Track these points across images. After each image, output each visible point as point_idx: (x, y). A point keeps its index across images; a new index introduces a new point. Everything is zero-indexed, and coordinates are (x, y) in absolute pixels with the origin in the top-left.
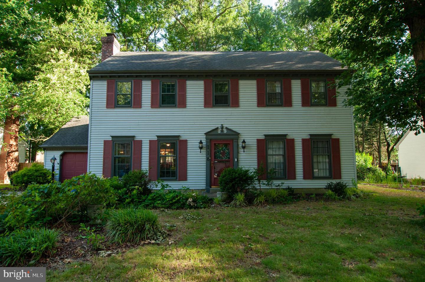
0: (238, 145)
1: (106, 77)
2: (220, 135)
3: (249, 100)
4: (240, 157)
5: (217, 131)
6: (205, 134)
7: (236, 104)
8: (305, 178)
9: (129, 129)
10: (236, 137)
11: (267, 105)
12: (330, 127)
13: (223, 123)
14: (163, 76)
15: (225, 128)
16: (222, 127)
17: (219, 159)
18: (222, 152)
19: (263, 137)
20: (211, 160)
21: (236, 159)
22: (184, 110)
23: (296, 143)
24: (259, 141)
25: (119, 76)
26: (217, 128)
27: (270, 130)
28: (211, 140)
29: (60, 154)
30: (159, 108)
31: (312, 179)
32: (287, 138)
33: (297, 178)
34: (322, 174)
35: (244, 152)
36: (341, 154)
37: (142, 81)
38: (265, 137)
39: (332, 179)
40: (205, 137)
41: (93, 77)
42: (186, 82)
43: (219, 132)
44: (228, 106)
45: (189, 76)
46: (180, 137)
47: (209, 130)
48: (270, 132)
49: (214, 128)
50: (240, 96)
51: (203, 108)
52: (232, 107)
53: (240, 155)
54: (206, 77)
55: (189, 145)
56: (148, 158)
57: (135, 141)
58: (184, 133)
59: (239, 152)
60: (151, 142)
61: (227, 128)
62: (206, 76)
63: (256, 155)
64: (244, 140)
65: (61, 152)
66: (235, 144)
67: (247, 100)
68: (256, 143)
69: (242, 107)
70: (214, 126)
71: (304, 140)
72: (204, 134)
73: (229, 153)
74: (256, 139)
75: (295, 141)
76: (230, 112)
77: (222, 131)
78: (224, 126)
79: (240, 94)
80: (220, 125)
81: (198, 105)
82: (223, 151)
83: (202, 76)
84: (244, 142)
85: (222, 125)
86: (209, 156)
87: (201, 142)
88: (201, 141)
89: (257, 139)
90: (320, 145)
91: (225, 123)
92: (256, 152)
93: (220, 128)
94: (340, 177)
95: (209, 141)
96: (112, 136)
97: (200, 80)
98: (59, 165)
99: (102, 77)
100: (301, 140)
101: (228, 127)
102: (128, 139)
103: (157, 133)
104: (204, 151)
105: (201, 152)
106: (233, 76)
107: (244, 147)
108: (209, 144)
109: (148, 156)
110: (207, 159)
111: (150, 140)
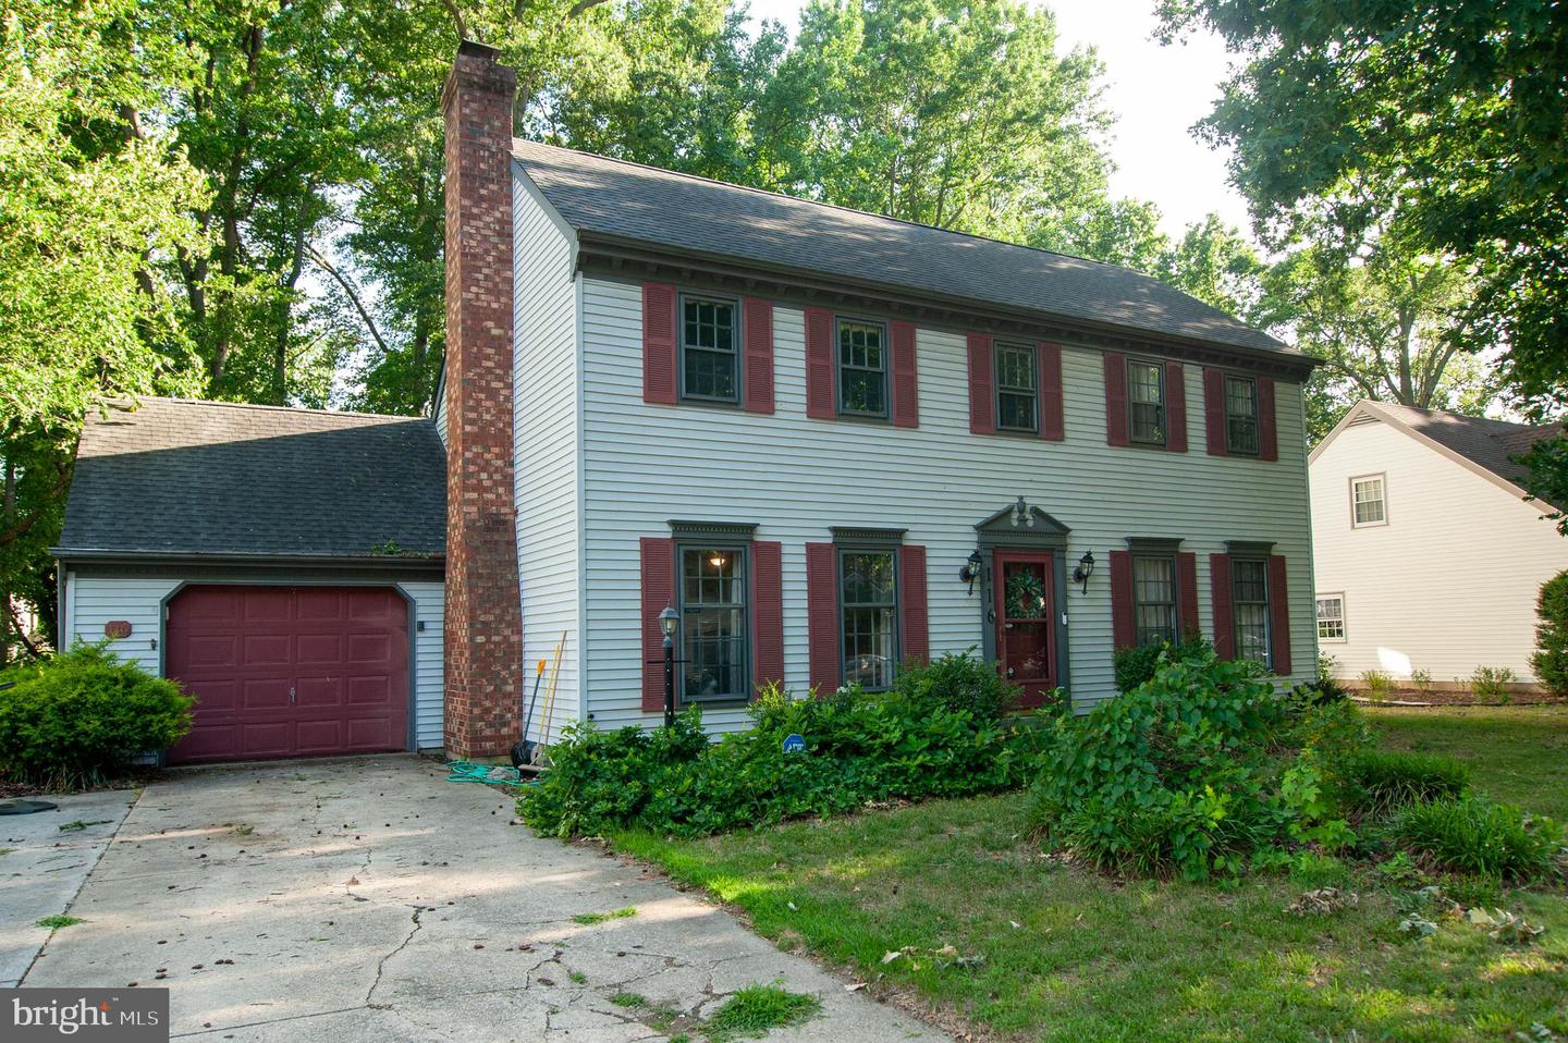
0: (1065, 569)
2: (1015, 532)
3: (1087, 421)
4: (1070, 611)
5: (1009, 519)
6: (976, 527)
7: (1056, 428)
10: (1061, 541)
11: (1130, 442)
12: (1266, 521)
13: (1023, 493)
14: (846, 300)
15: (1028, 508)
16: (1022, 508)
17: (1018, 618)
18: (1024, 591)
19: (1123, 546)
21: (1064, 618)
23: (1197, 566)
24: (1115, 558)
26: (1008, 513)
27: (1139, 521)
28: (992, 550)
29: (164, 594)
30: (836, 420)
35: (1084, 592)
36: (1289, 603)
40: (975, 538)
42: (915, 333)
43: (1014, 523)
45: (926, 312)
46: (903, 536)
47: (989, 515)
48: (1138, 529)
49: (1001, 508)
50: (1065, 403)
51: (968, 433)
52: (1046, 439)
53: (1072, 604)
55: (931, 565)
57: (757, 545)
58: (914, 519)
59: (1071, 595)
60: (813, 550)
61: (1034, 511)
63: (1110, 603)
64: (1090, 553)
65: (168, 586)
66: (1058, 566)
67: (1081, 420)
68: (1108, 564)
69: (1072, 443)
70: (1000, 499)
72: (972, 530)
74: (1108, 550)
75: (1197, 560)
76: (1042, 455)
77: (1023, 520)
78: (1026, 500)
79: (1064, 396)
80: (1016, 501)
81: (952, 423)
82: (1027, 588)
84: (1088, 558)
85: (1021, 498)
86: (991, 605)
89: (1111, 552)
91: (1030, 493)
92: (1110, 595)
93: (1015, 508)
94: (1289, 670)
95: (988, 553)
96: (674, 523)
97: (954, 331)
98: (157, 654)
100: (1208, 559)
101: (1039, 508)
103: (834, 516)
104: (974, 588)
105: (968, 593)
108: (988, 563)
109: (805, 605)
110: (986, 615)
111: (808, 545)
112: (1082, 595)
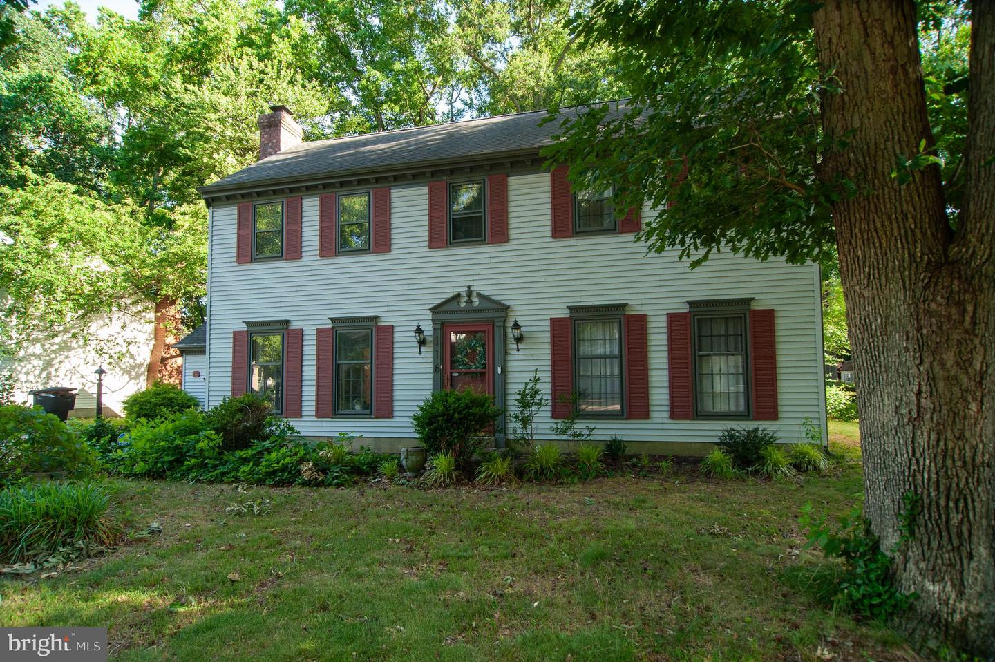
0: (505, 334)
1: (235, 197)
2: (464, 311)
3: (532, 224)
4: (510, 364)
5: (459, 302)
6: (430, 310)
7: (501, 235)
8: (674, 415)
9: (279, 305)
10: (503, 314)
11: (576, 233)
12: (748, 279)
13: (470, 284)
14: (342, 184)
15: (475, 294)
16: (470, 293)
17: (463, 369)
18: (469, 351)
19: (565, 314)
20: (443, 372)
21: (499, 369)
22: (387, 256)
23: (650, 325)
24: (555, 323)
25: (259, 194)
26: (458, 296)
27: (583, 294)
28: (442, 324)
30: (336, 256)
31: (694, 419)
32: (627, 313)
33: (652, 415)
34: (722, 407)
35: (518, 350)
36: (779, 352)
37: (303, 200)
38: (571, 312)
39: (752, 420)
40: (429, 317)
41: (213, 200)
42: (390, 193)
43: (463, 305)
44: (483, 242)
45: (396, 179)
46: (378, 320)
47: (440, 301)
48: (583, 299)
49: (450, 296)
50: (512, 215)
51: (427, 249)
52: (491, 243)
53: (509, 358)
54: (432, 176)
55: (399, 337)
56: (315, 368)
57: (289, 331)
58: (386, 309)
59: (509, 351)
60: (320, 332)
61: (479, 295)
62: (433, 174)
63: (549, 357)
64: (516, 322)
66: (498, 333)
67: (526, 225)
68: (548, 329)
69: (515, 242)
70: (451, 290)
71: (672, 319)
72: (427, 312)
73: (485, 354)
74: (548, 317)
75: (650, 319)
76: (488, 255)
77: (470, 302)
78: (472, 289)
79: (511, 210)
80: (466, 289)
81: (415, 245)
82: (470, 349)
83: (423, 174)
84: (516, 326)
85: (469, 287)
86: (439, 361)
87: (419, 330)
88: (419, 326)
89: (551, 319)
90: (720, 329)
91: (476, 283)
92: (549, 351)
93: (464, 294)
94: (773, 415)
95: (439, 326)
96: (247, 323)
97: (420, 184)
99: (228, 198)
100: (665, 318)
101: (482, 293)
102: (275, 327)
103: (333, 312)
104: (428, 350)
105: (420, 353)
106: (492, 167)
107: (519, 339)
108: (439, 333)
109: (315, 362)
110: (436, 368)
111: (318, 329)
112: (517, 353)
